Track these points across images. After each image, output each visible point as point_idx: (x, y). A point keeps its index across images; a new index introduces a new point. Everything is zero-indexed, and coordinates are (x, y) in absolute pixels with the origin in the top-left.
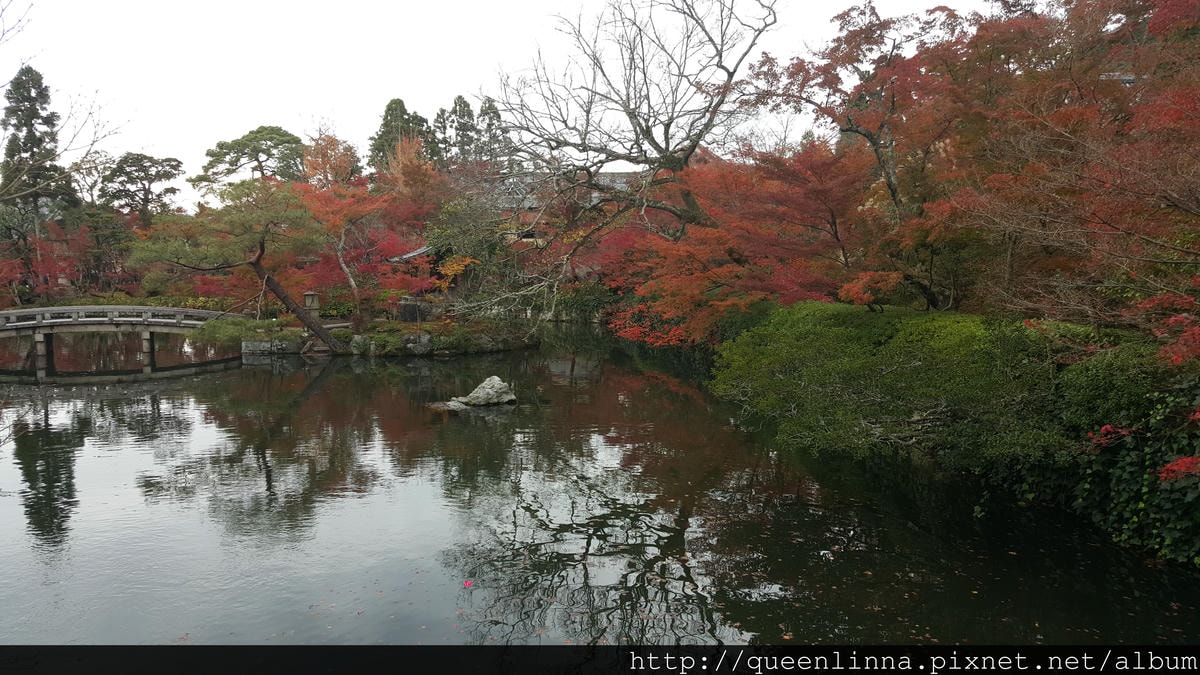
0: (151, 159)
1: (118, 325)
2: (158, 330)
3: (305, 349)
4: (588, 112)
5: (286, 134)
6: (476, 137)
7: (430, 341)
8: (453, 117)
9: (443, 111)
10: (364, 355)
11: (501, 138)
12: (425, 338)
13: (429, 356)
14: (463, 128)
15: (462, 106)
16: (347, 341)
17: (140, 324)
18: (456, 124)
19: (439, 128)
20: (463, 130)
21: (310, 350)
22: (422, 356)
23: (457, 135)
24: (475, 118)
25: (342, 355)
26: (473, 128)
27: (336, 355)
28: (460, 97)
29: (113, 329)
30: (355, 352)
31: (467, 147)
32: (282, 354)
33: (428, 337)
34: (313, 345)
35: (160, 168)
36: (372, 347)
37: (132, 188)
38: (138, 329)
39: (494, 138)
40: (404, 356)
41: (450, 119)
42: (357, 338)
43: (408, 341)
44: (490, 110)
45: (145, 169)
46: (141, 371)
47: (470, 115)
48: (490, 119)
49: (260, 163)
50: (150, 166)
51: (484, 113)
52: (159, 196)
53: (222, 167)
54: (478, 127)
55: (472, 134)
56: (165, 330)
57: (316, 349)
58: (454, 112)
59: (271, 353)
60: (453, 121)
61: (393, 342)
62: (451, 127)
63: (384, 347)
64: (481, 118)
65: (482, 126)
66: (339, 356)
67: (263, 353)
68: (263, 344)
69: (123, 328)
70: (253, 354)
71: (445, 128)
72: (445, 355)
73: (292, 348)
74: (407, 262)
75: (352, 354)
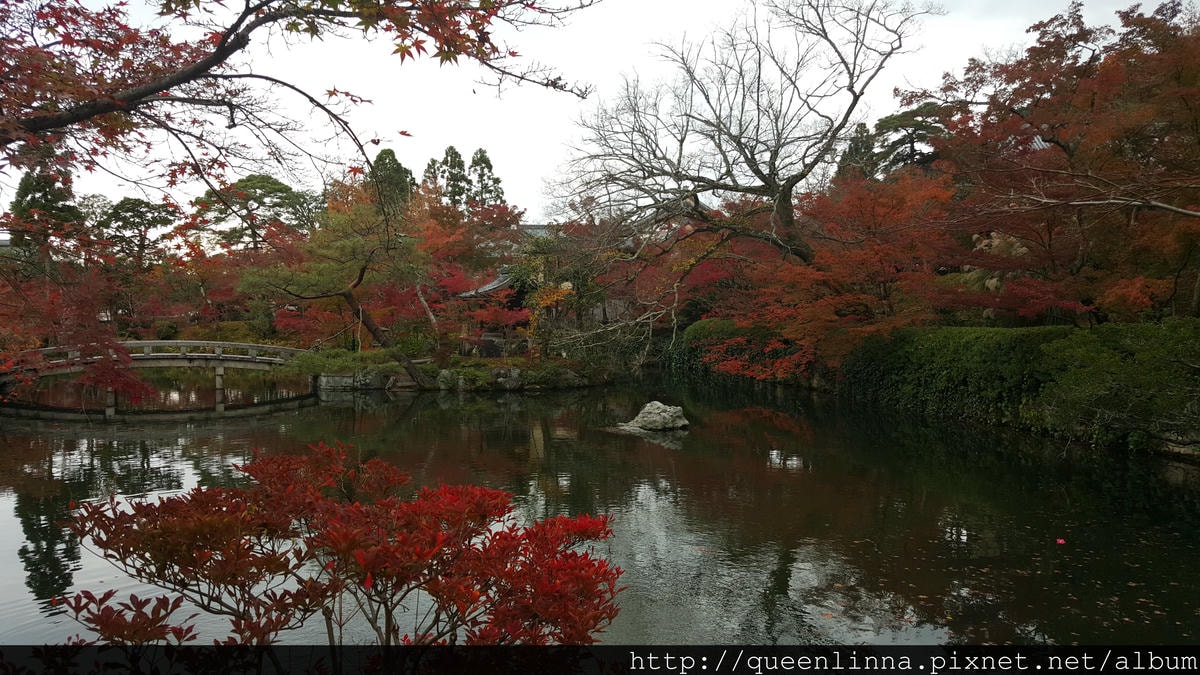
0: (147, 205)
1: (191, 360)
2: (232, 365)
3: (389, 385)
4: (682, 141)
5: (276, 182)
6: (467, 187)
7: (520, 375)
8: (445, 167)
9: (434, 162)
10: (452, 390)
11: (492, 188)
12: (515, 373)
13: (519, 391)
14: (455, 179)
15: (453, 157)
16: (434, 376)
17: (215, 359)
18: (447, 174)
19: (429, 177)
20: (455, 180)
21: (394, 385)
22: (513, 391)
23: (448, 185)
24: (466, 167)
25: (429, 390)
26: (464, 178)
27: (422, 390)
28: (451, 148)
29: (186, 364)
30: (443, 387)
31: (457, 198)
32: (366, 390)
33: (518, 371)
34: (396, 381)
35: (156, 214)
36: (461, 382)
37: (128, 233)
38: (212, 364)
39: (485, 188)
40: (495, 391)
41: (441, 169)
42: (444, 372)
43: (498, 375)
44: (482, 161)
45: (141, 215)
46: (214, 409)
47: (461, 165)
48: (482, 169)
49: (249, 211)
50: (147, 212)
51: (475, 163)
52: (155, 242)
53: (210, 215)
54: (469, 178)
55: (463, 184)
56: (240, 366)
57: (399, 384)
58: (445, 162)
59: (354, 389)
60: (444, 172)
61: (483, 377)
62: (443, 177)
63: (473, 381)
64: (472, 169)
65: (474, 178)
66: (424, 391)
67: (345, 389)
68: (345, 379)
69: (196, 363)
70: (334, 390)
71: (436, 178)
72: (536, 390)
73: (377, 384)
74: (483, 295)
75: (439, 390)
